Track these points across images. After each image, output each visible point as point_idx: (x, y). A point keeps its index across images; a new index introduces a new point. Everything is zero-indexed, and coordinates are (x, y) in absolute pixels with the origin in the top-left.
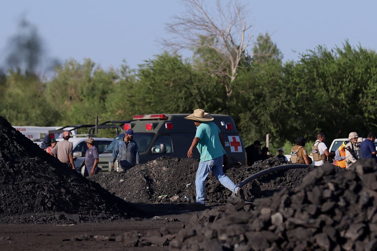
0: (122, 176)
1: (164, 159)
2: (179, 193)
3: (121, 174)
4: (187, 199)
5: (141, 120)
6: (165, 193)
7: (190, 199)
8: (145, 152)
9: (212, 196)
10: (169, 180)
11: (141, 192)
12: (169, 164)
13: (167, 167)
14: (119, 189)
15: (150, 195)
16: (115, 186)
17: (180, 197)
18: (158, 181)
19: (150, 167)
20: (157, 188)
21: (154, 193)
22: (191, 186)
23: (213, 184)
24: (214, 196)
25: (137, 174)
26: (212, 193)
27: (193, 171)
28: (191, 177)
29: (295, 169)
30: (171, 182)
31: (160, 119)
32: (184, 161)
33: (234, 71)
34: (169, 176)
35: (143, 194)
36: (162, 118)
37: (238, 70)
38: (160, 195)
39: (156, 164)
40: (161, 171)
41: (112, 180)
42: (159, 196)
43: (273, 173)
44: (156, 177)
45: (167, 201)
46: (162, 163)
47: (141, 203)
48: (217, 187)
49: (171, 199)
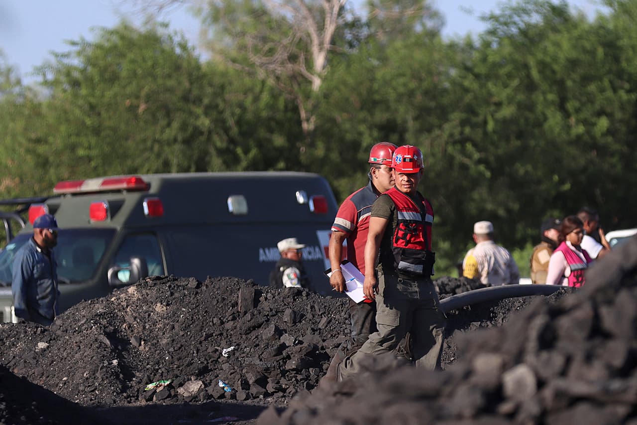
0: (43, 332)
1: (158, 282)
2: (202, 373)
3: (39, 329)
4: (225, 389)
5: (74, 194)
6: (164, 374)
7: (234, 389)
8: (91, 283)
9: (294, 379)
10: (173, 341)
11: (98, 375)
12: (172, 294)
13: (168, 305)
14: (37, 369)
15: (123, 382)
16: (25, 362)
17: (206, 386)
18: (143, 343)
19: (119, 304)
20: (140, 361)
21: (134, 376)
22: (234, 354)
23: (297, 345)
24: (299, 377)
25: (83, 325)
26: (293, 370)
27: (238, 312)
28: (235, 328)
29: (521, 299)
30: (179, 345)
31: (129, 190)
32: (214, 287)
33: (319, 60)
34: (173, 328)
35: (103, 380)
36: (132, 185)
37: (331, 56)
38: (151, 382)
39: (137, 295)
40: (149, 315)
41: (14, 345)
42: (147, 383)
43: (461, 310)
44: (139, 333)
45: (169, 396)
46: (153, 293)
47: (98, 406)
48: (307, 355)
49: (181, 390)
